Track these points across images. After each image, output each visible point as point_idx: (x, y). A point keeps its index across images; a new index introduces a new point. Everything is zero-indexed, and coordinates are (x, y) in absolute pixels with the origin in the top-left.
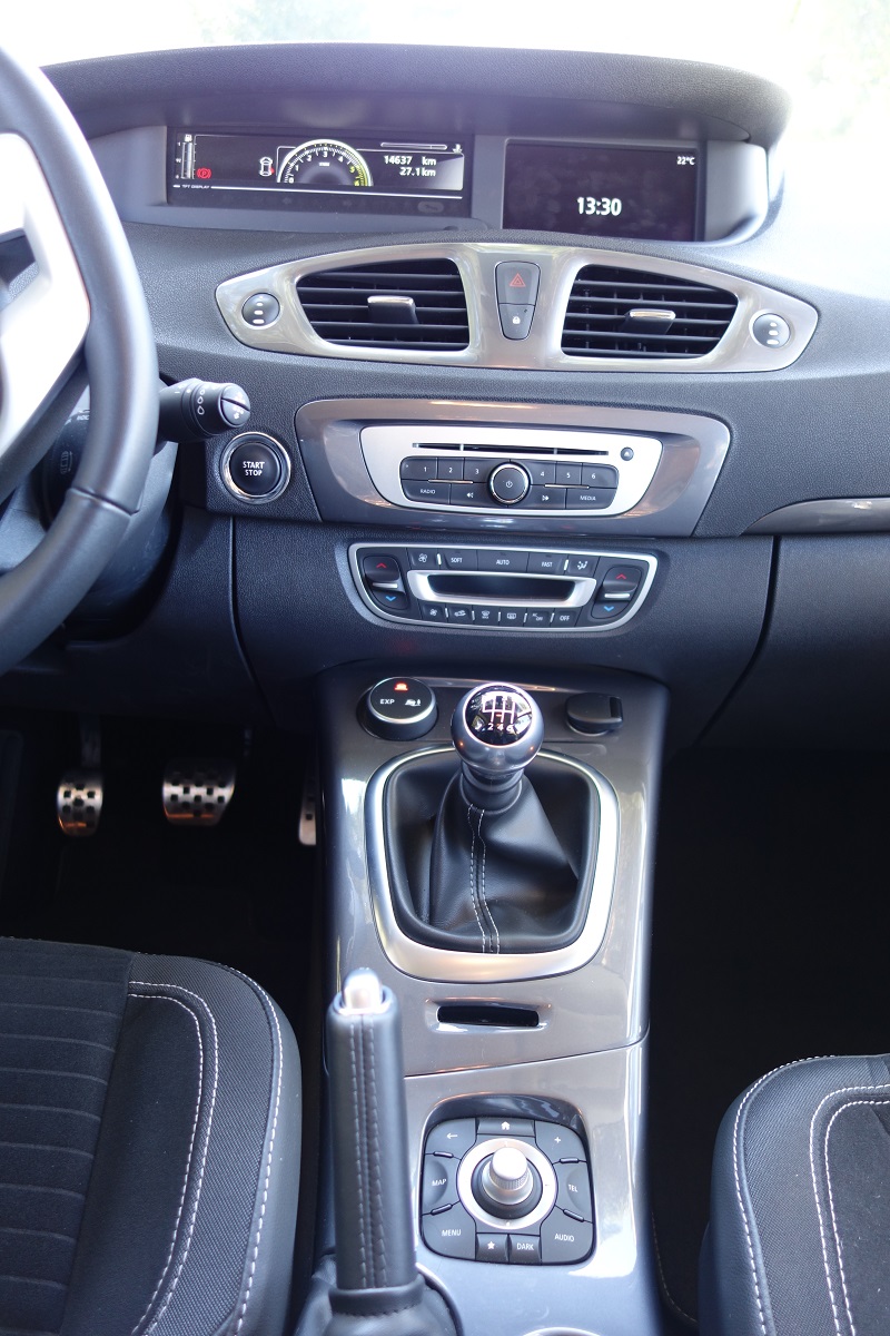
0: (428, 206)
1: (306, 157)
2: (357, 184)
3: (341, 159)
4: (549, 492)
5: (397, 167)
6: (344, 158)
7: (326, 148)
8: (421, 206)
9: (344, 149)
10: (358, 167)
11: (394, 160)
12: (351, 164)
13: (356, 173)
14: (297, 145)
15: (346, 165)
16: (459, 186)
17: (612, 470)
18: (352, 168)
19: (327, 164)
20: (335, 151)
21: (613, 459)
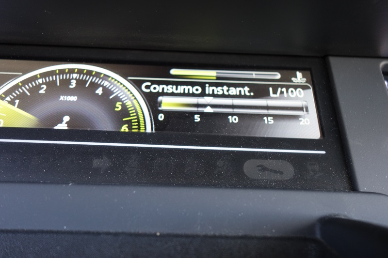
0: (263, 169)
1: (39, 87)
2: (125, 128)
3: (99, 91)
6: (105, 89)
7: (75, 76)
8: (249, 167)
9: (106, 77)
10: (129, 103)
12: (117, 99)
13: (125, 112)
14: (24, 73)
15: (108, 100)
18: (118, 104)
19: (74, 98)
20: (90, 79)
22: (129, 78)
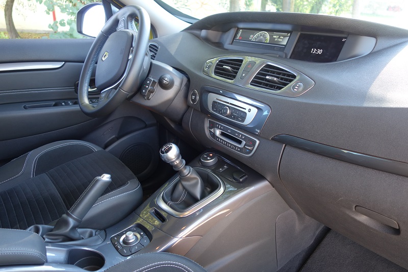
4: (234, 115)
5: (275, 38)
11: (275, 37)
16: (285, 44)
17: (246, 113)
21: (246, 111)
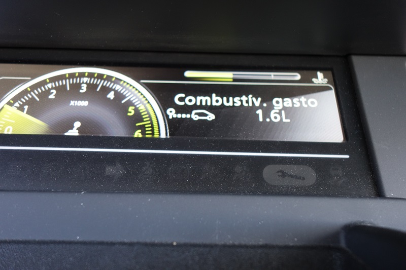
0: (284, 174)
1: (48, 92)
2: (138, 134)
3: (111, 95)
6: (117, 94)
7: (85, 80)
8: (268, 173)
9: (118, 80)
10: (142, 108)
12: (129, 103)
13: (138, 117)
14: (33, 77)
15: (120, 104)
18: (131, 109)
19: (85, 103)
20: (101, 83)
22: (142, 81)
